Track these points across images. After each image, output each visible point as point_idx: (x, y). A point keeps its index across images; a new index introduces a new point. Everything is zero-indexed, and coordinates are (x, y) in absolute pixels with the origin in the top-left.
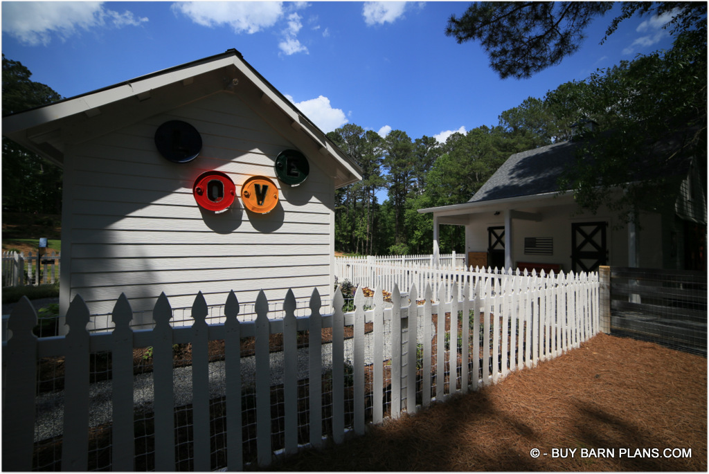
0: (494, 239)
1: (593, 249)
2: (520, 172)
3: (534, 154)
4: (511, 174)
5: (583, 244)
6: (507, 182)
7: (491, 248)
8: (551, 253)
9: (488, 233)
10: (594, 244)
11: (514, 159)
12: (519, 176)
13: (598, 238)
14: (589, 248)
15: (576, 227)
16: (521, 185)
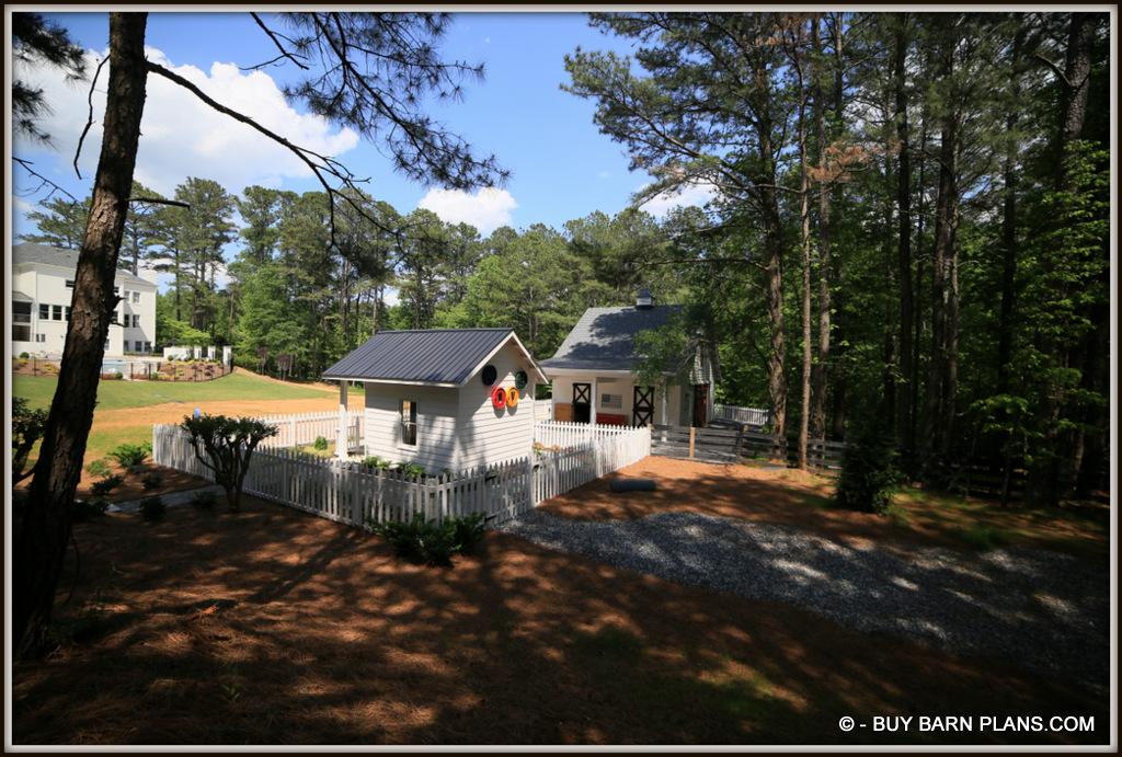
0: (578, 394)
1: (646, 405)
2: (599, 330)
3: (608, 313)
4: (591, 331)
5: (641, 401)
6: (588, 340)
7: (575, 401)
8: (620, 407)
9: (572, 388)
10: (647, 402)
11: (593, 314)
12: (599, 335)
13: (649, 398)
14: (644, 404)
15: (637, 389)
16: (601, 345)
